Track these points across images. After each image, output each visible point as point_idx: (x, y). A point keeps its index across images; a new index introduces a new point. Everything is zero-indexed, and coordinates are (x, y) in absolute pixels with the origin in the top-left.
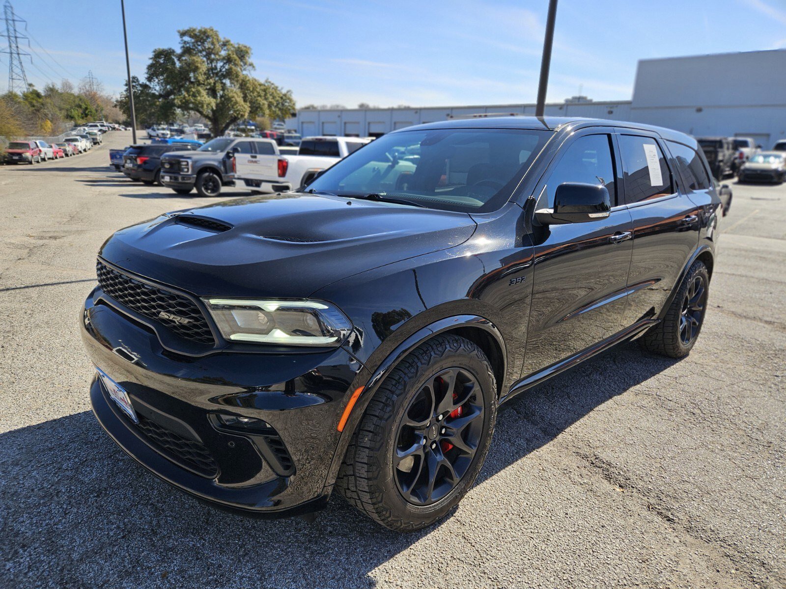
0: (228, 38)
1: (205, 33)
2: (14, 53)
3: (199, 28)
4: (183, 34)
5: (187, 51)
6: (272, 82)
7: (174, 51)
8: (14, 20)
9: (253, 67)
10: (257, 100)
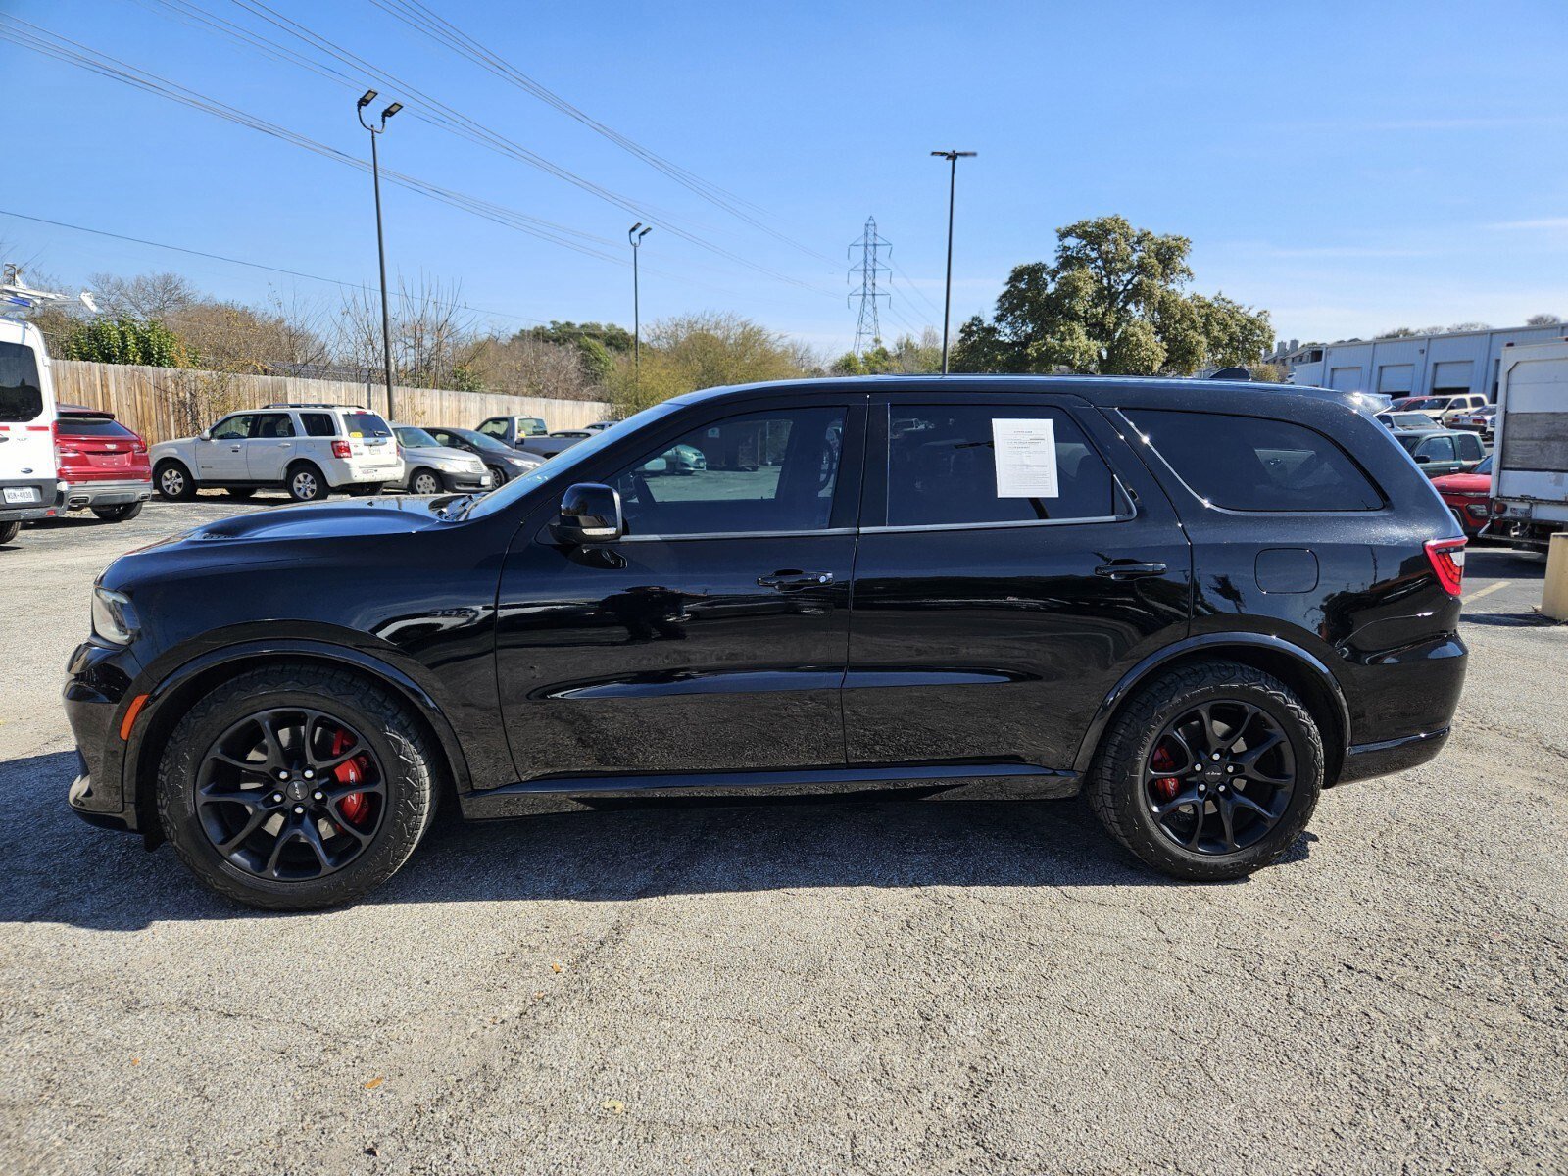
0: (1146, 229)
1: (1100, 226)
2: (869, 294)
3: (1093, 220)
4: (1064, 235)
5: (1068, 261)
6: (1229, 299)
7: (1044, 267)
8: (875, 245)
9: (1189, 275)
10: (1186, 336)
